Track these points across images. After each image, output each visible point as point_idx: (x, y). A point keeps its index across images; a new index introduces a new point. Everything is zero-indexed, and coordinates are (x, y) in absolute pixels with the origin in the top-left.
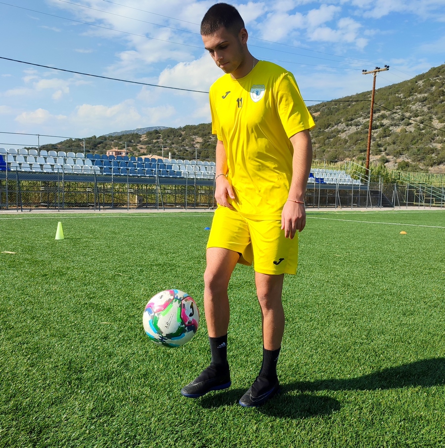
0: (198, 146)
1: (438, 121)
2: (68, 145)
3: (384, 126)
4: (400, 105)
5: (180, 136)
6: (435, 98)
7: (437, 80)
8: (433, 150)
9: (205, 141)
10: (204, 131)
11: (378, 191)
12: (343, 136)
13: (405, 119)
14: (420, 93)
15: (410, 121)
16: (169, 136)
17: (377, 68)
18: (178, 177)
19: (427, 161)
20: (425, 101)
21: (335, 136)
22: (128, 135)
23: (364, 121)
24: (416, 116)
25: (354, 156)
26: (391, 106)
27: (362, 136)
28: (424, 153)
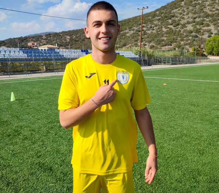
0: (68, 40)
1: (164, 28)
2: (10, 41)
3: (144, 30)
4: (150, 22)
5: (60, 36)
6: (163, 19)
7: (164, 11)
8: (163, 40)
9: (71, 38)
10: (70, 33)
11: (145, 60)
12: (128, 35)
13: (152, 28)
14: (157, 17)
15: (154, 28)
16: (55, 36)
17: (143, 8)
18: (63, 57)
19: (161, 45)
20: (159, 20)
21: (124, 35)
22: (37, 36)
23: (136, 28)
24: (156, 26)
25: (133, 43)
26: (147, 22)
27: (136, 35)
28: (160, 41)
